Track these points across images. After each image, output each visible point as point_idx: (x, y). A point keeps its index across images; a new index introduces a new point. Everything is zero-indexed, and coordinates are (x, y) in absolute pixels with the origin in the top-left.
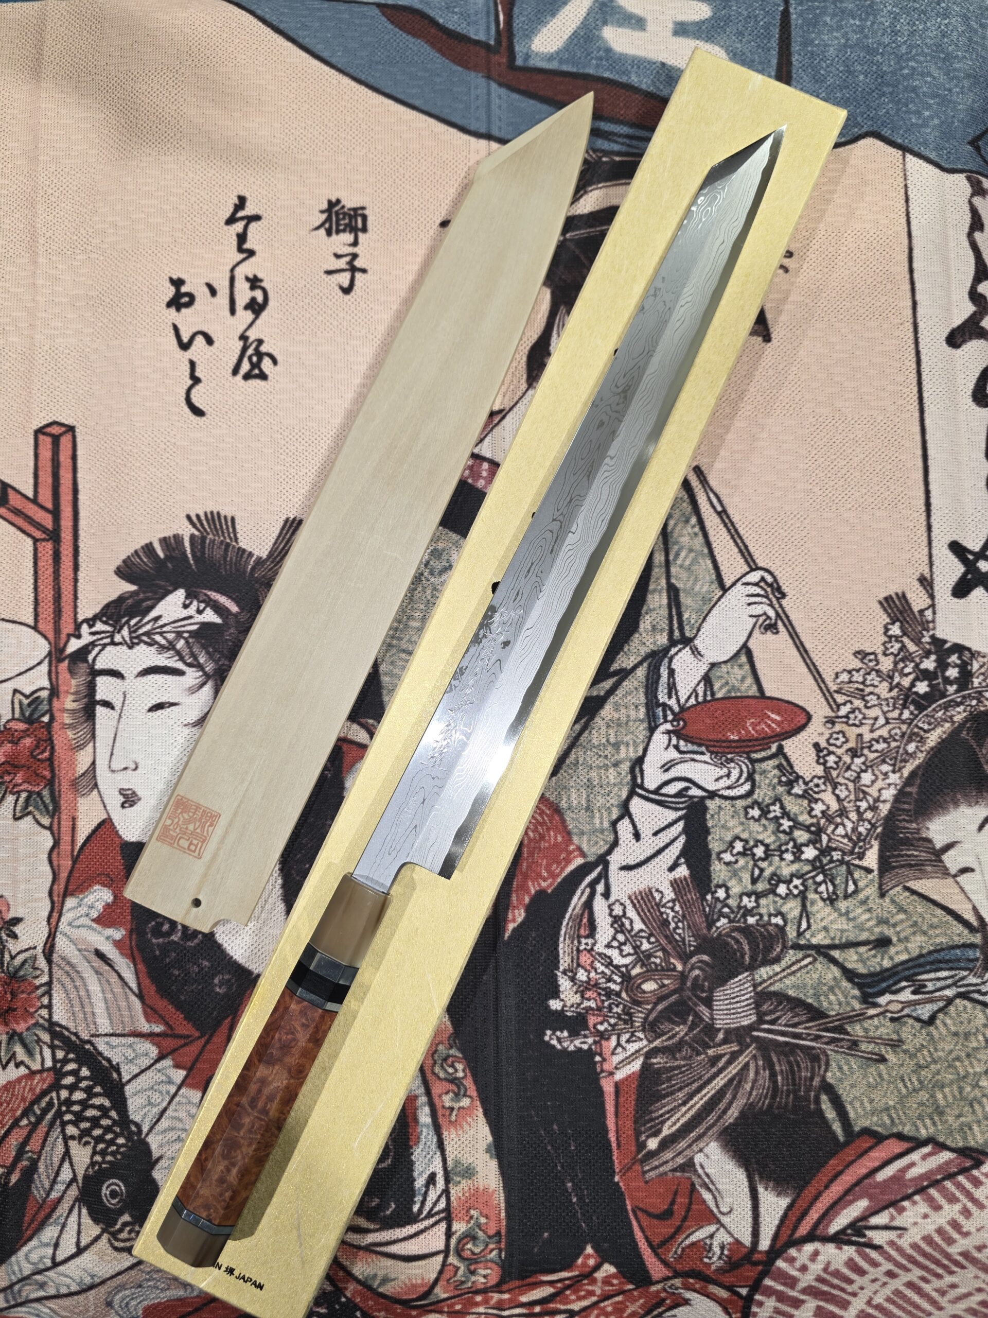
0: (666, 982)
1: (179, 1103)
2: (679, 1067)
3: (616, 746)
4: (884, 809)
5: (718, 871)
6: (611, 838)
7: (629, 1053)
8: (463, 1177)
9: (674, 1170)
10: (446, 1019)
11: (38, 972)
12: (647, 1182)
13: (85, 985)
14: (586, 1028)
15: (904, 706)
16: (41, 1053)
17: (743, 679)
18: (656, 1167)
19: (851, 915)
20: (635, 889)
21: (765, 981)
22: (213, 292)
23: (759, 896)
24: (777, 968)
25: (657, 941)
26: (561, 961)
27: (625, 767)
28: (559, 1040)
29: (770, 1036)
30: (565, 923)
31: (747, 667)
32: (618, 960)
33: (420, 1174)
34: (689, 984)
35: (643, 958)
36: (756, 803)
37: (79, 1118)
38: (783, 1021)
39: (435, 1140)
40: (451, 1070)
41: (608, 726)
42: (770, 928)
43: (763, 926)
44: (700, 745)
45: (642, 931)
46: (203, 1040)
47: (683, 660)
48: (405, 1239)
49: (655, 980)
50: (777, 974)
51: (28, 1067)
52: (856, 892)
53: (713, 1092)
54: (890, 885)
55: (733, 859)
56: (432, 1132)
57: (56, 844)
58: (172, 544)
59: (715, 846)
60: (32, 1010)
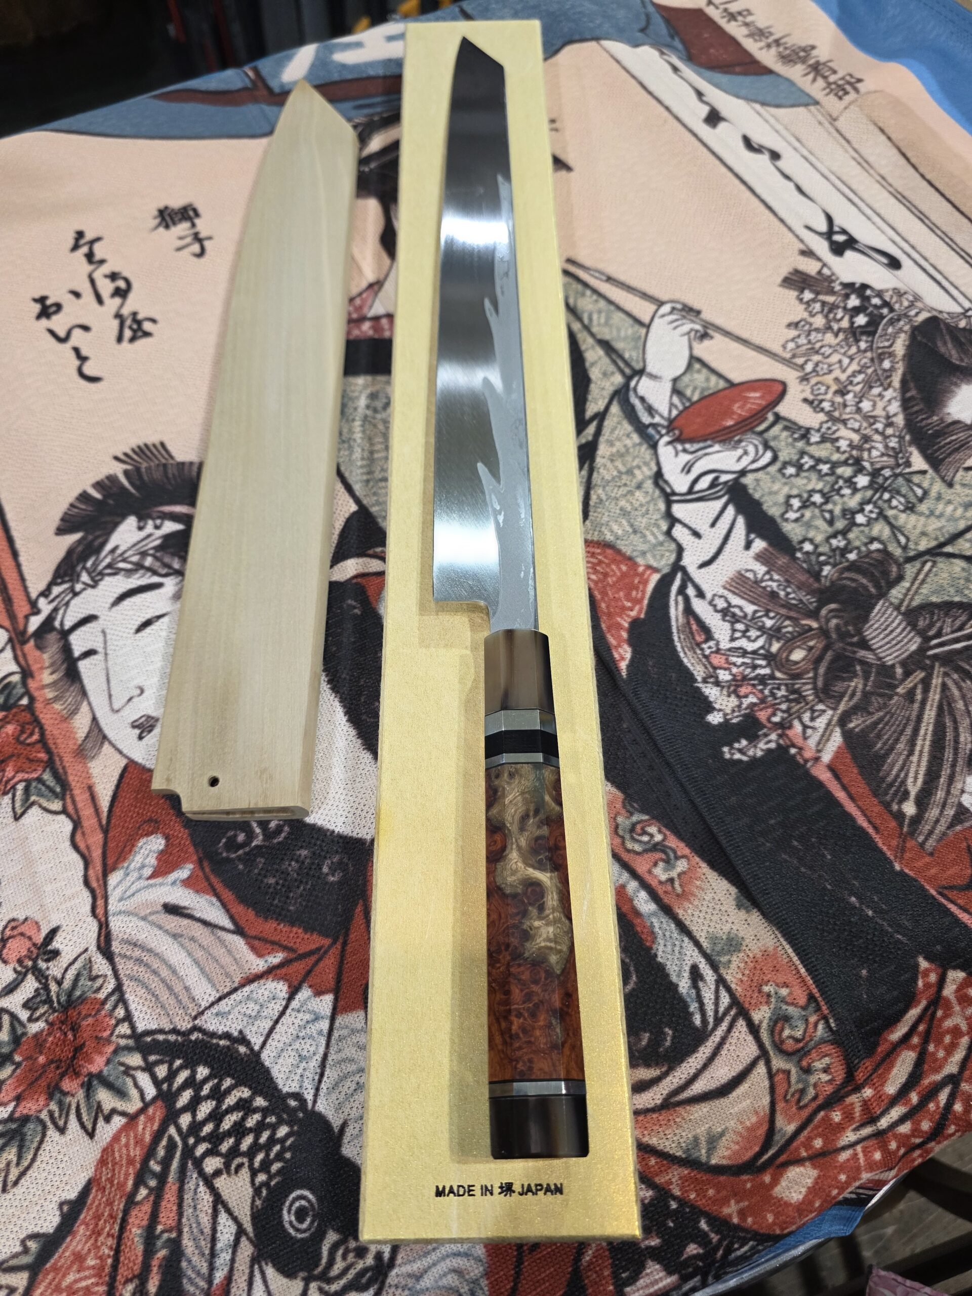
0: (811, 643)
1: (341, 1038)
2: (881, 720)
3: (630, 472)
4: (900, 420)
5: (793, 531)
6: (673, 546)
7: (821, 730)
8: (730, 953)
9: (951, 826)
10: (609, 787)
11: (100, 981)
12: (931, 854)
13: (164, 961)
14: (762, 726)
15: (857, 341)
16: (136, 1085)
17: (708, 380)
18: (931, 832)
19: (937, 513)
20: (726, 579)
21: (902, 601)
22: (77, 295)
23: (844, 533)
24: (906, 584)
25: (778, 614)
26: (695, 673)
27: (649, 485)
28: (740, 751)
29: (946, 648)
30: (676, 638)
31: (705, 371)
32: (750, 647)
33: (679, 976)
34: (834, 636)
35: (774, 634)
36: (785, 464)
37: (216, 1138)
38: (947, 629)
39: (673, 926)
40: (645, 838)
41: (612, 461)
42: (875, 555)
43: (867, 556)
44: (705, 440)
45: (755, 612)
46: (339, 945)
47: (644, 386)
48: (705, 1066)
49: (799, 647)
50: (909, 590)
51: (123, 1114)
52: (926, 493)
53: (931, 728)
54: (951, 474)
55: (797, 515)
56: (664, 919)
57: (77, 824)
58: (107, 485)
59: (774, 511)
60: (106, 1034)
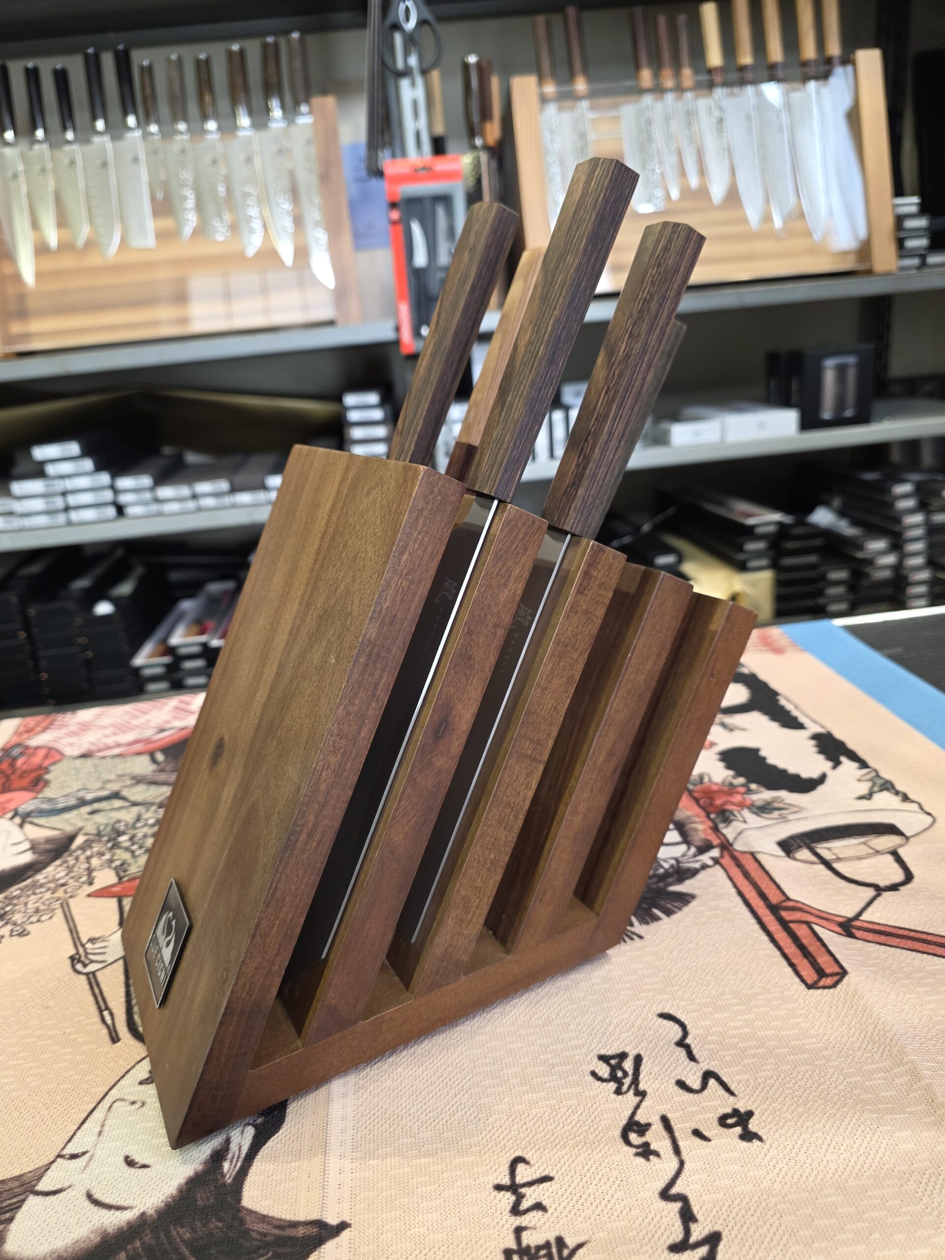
22: (697, 1133)
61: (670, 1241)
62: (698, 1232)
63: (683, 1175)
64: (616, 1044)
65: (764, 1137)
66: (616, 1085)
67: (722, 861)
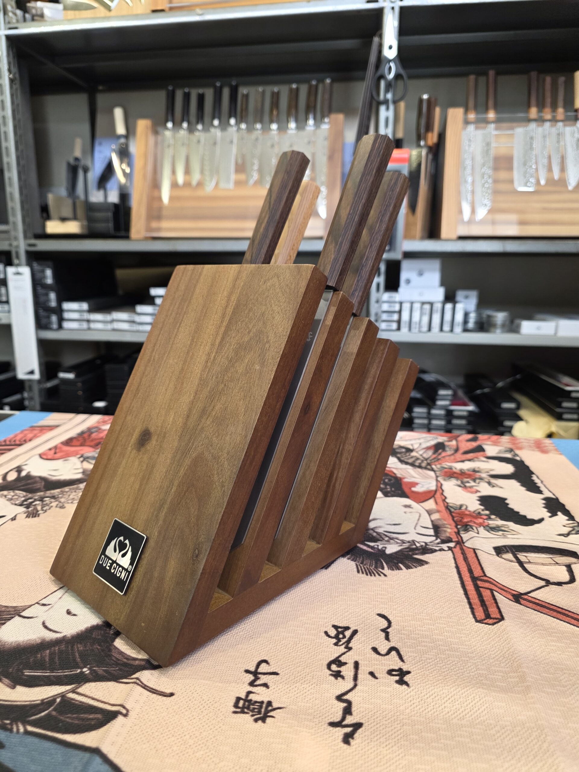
22: (372, 674)
61: (332, 720)
62: (349, 720)
63: (354, 691)
64: (345, 622)
65: (411, 685)
66: (336, 641)
67: (453, 549)
